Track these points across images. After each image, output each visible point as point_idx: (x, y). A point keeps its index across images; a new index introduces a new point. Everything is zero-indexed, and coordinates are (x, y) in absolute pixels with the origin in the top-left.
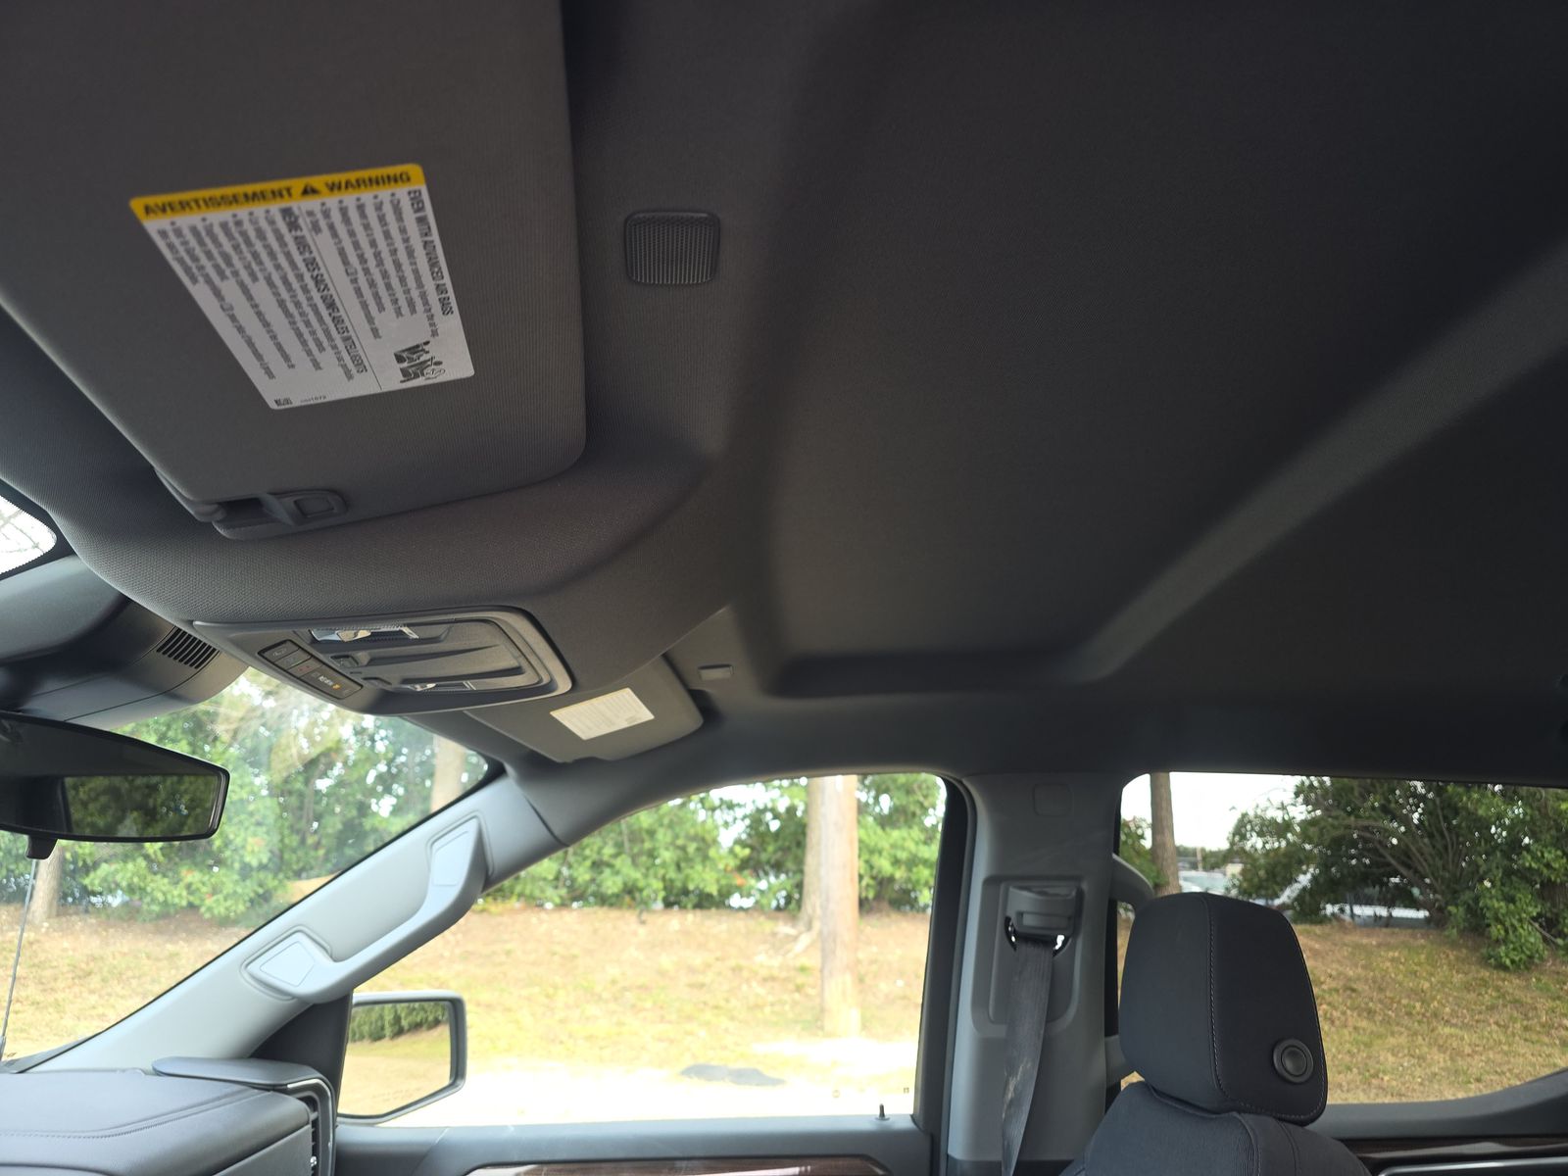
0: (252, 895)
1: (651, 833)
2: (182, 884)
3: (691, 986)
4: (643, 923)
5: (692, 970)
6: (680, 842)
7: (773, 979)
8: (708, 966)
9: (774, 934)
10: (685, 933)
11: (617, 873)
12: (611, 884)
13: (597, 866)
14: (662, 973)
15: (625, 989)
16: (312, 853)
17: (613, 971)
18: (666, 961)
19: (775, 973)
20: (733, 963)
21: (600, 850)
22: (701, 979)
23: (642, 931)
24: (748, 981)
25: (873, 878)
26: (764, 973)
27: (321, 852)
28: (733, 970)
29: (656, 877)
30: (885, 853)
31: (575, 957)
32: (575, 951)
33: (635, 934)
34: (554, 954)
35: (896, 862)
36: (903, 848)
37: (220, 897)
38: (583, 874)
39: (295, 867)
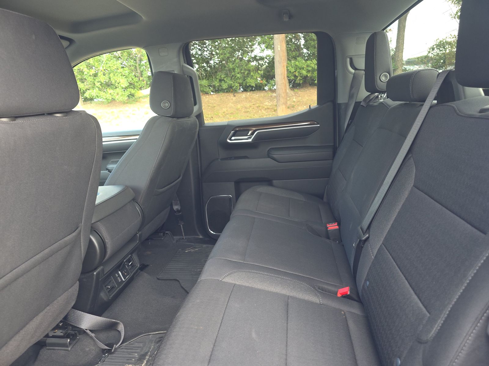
0: (128, 95)
1: (234, 69)
2: (108, 94)
3: (245, 112)
4: (235, 96)
5: (246, 108)
6: (242, 71)
7: (268, 109)
8: (251, 106)
9: (271, 96)
10: (246, 98)
11: (225, 82)
12: (225, 86)
13: (221, 80)
14: (238, 109)
15: (227, 114)
16: (143, 82)
17: (224, 110)
18: (239, 106)
19: (269, 107)
20: (258, 105)
21: (221, 76)
22: (248, 110)
23: (234, 98)
24: (261, 110)
25: (302, 77)
26: (266, 107)
27: (145, 82)
28: (257, 107)
29: (237, 83)
30: (304, 69)
31: (215, 107)
32: (215, 105)
33: (232, 99)
34: (209, 106)
35: (308, 71)
36: (310, 67)
37: (120, 96)
38: (217, 83)
39: (139, 87)
